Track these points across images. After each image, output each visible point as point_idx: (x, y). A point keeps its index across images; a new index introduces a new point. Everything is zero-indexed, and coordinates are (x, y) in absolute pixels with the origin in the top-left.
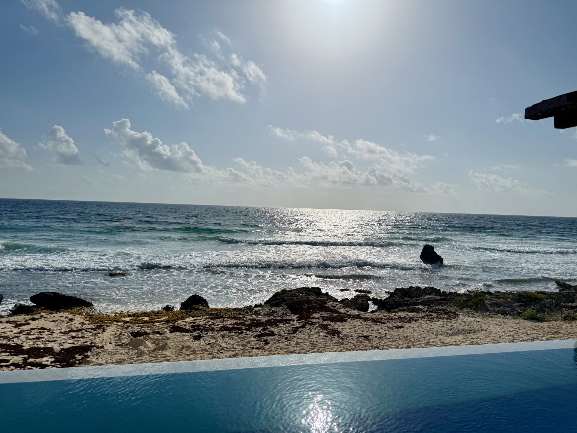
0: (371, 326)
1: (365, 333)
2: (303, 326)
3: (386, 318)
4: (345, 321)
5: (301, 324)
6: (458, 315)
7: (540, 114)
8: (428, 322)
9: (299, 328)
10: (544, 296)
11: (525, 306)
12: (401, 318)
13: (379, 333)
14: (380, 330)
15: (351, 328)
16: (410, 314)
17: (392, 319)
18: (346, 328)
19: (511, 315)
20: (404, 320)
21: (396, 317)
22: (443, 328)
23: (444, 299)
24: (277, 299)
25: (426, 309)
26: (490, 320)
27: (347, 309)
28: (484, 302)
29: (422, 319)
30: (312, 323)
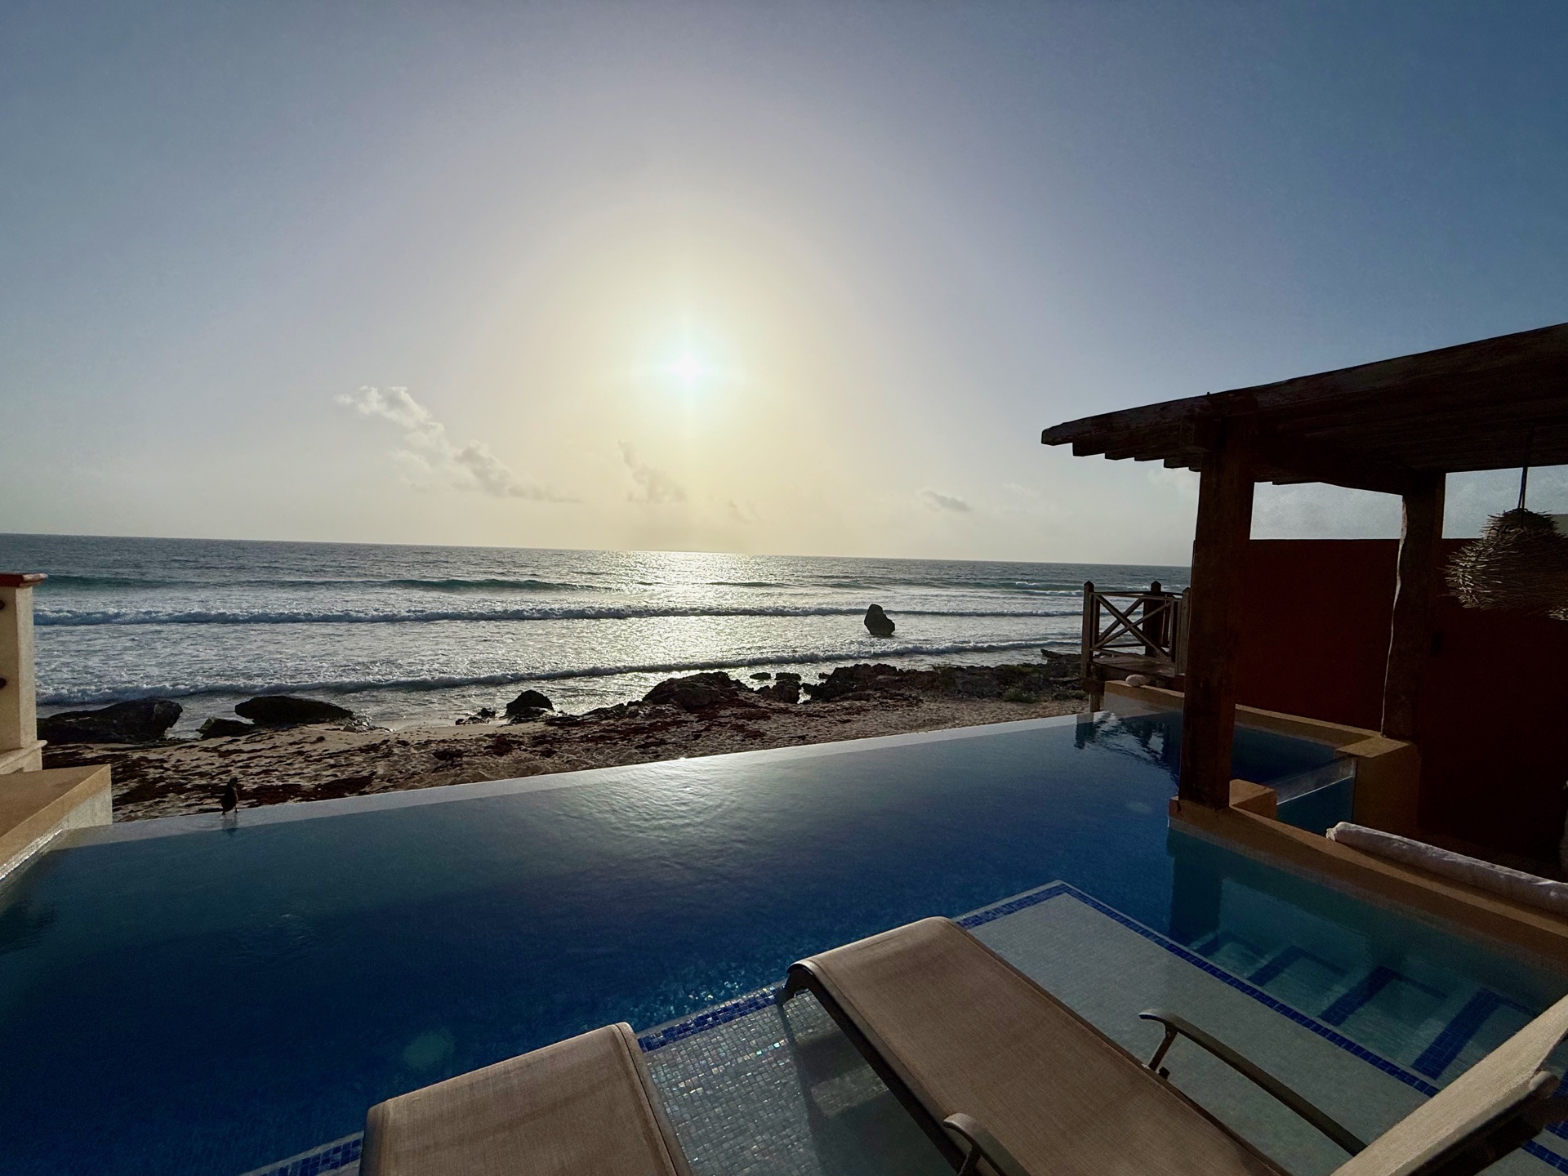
0: (806, 722)
1: (799, 733)
2: (708, 729)
3: (826, 709)
4: (769, 718)
5: (704, 727)
6: (921, 701)
7: (1059, 439)
8: (883, 712)
9: (702, 731)
10: (1030, 669)
11: (1005, 684)
12: (847, 709)
13: (818, 731)
14: (821, 727)
15: (778, 728)
16: (858, 703)
17: (833, 711)
18: (771, 728)
19: (989, 696)
20: (851, 711)
21: (839, 708)
22: (904, 719)
23: (900, 681)
24: (662, 692)
25: (878, 695)
26: (963, 705)
27: (768, 702)
28: (954, 682)
29: (875, 709)
30: (720, 724)
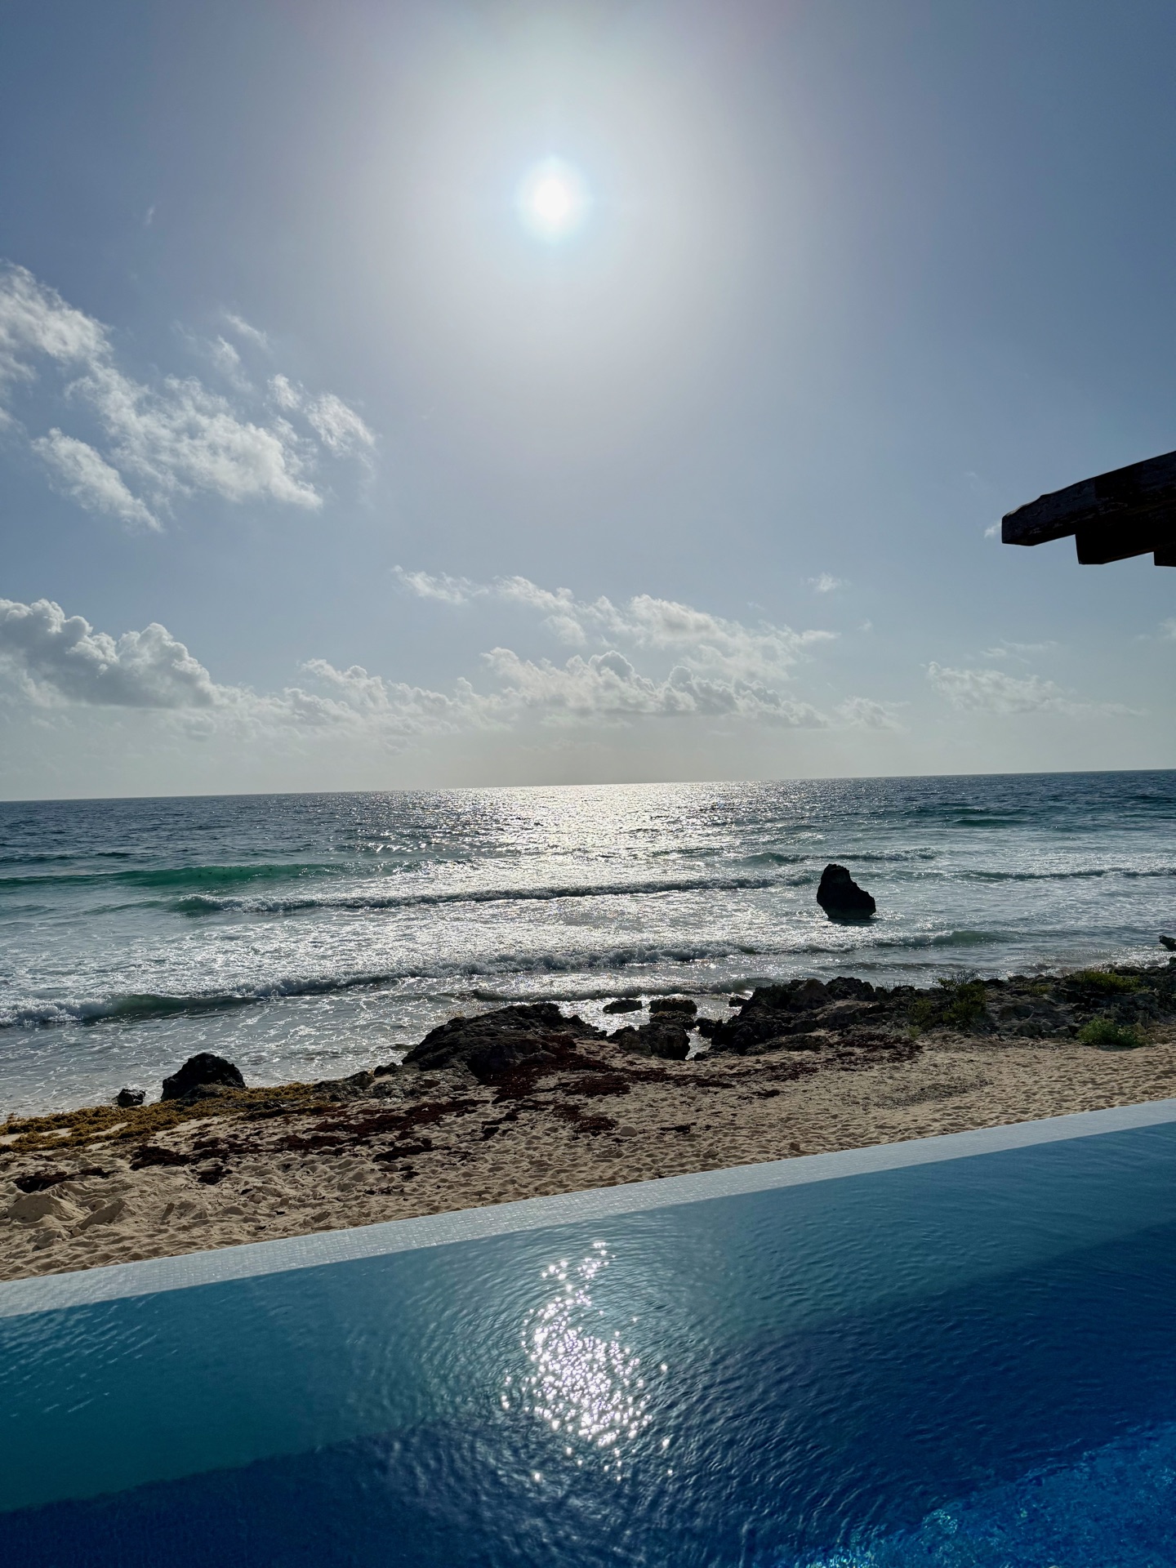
0: (693, 1098)
1: (680, 1120)
2: (511, 1117)
3: (734, 1071)
4: (626, 1090)
5: (507, 1111)
6: (919, 1048)
8: (843, 1073)
9: (500, 1121)
10: (1131, 979)
11: (1087, 1010)
12: (773, 1068)
13: (716, 1114)
14: (719, 1107)
15: (641, 1110)
16: (796, 1056)
17: (748, 1073)
18: (627, 1111)
19: (1054, 1036)
20: (780, 1072)
21: (759, 1066)
22: (882, 1087)
23: (880, 1009)
24: (437, 1048)
25: (836, 1039)
26: (1001, 1055)
27: (629, 1058)
28: (983, 1009)
29: (826, 1068)
30: (537, 1106)
